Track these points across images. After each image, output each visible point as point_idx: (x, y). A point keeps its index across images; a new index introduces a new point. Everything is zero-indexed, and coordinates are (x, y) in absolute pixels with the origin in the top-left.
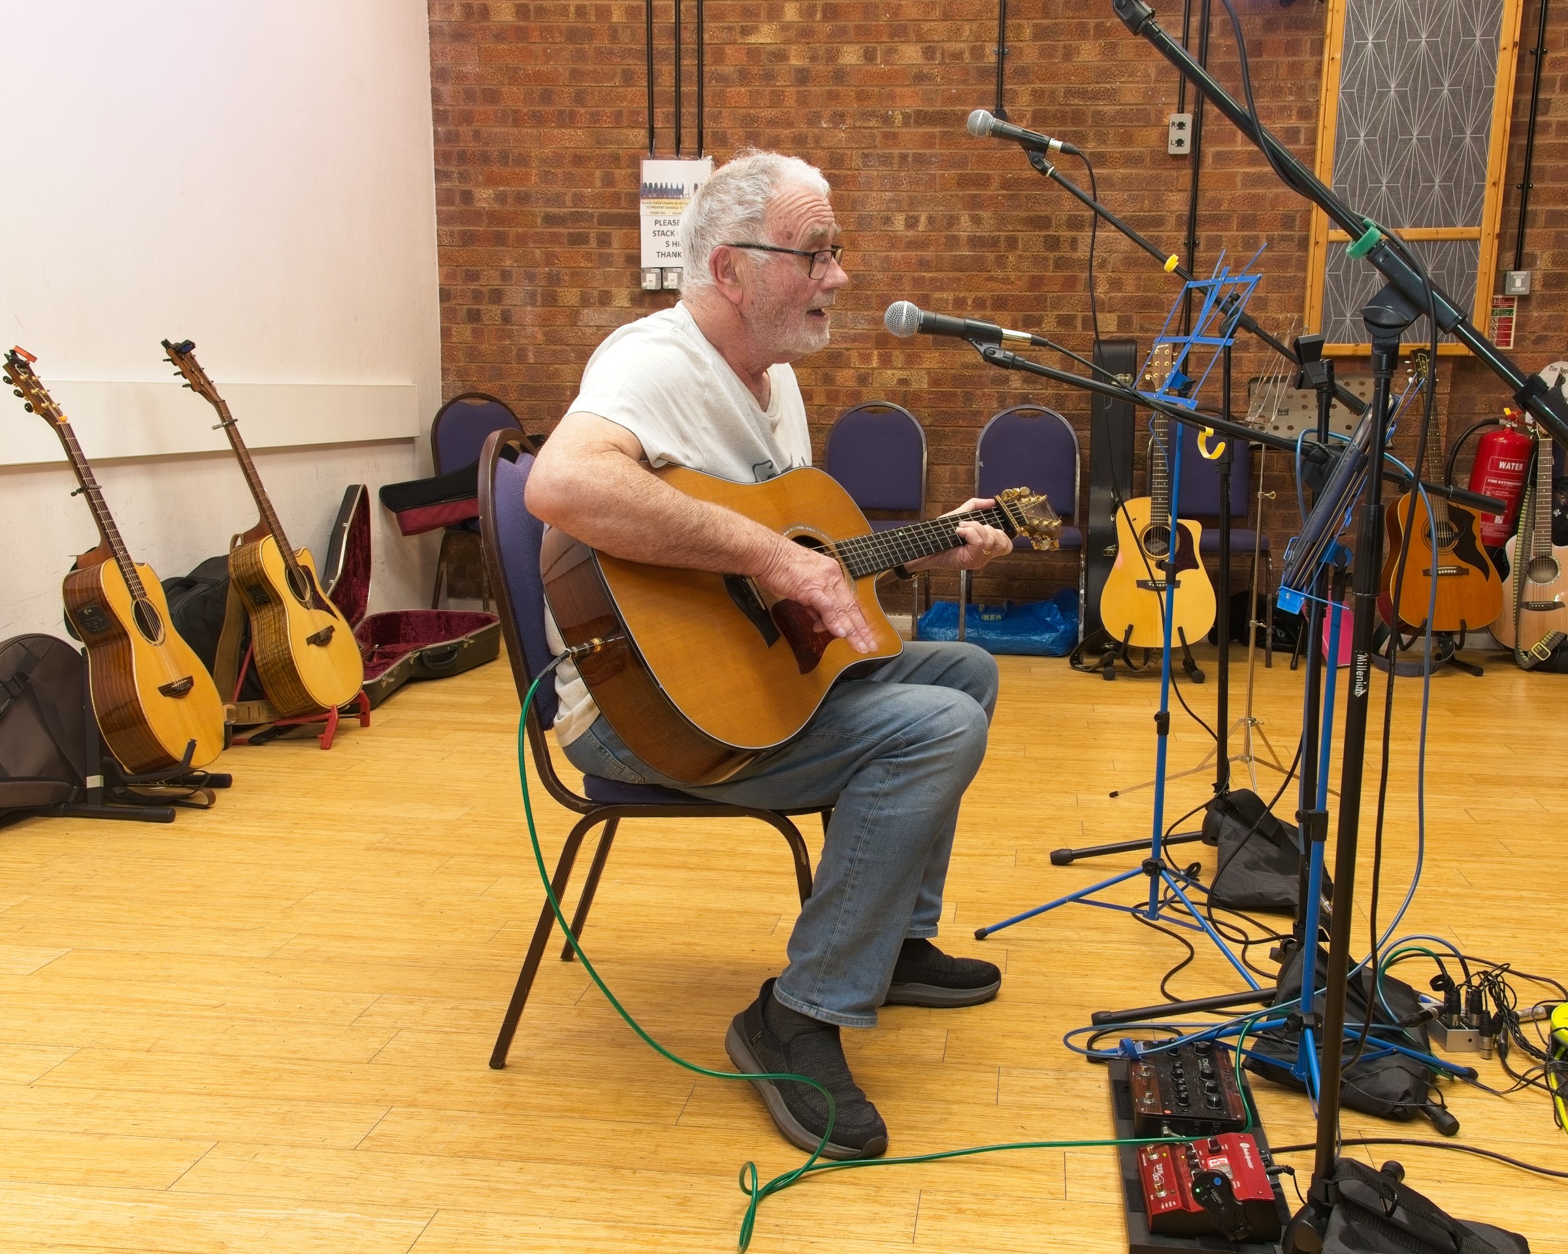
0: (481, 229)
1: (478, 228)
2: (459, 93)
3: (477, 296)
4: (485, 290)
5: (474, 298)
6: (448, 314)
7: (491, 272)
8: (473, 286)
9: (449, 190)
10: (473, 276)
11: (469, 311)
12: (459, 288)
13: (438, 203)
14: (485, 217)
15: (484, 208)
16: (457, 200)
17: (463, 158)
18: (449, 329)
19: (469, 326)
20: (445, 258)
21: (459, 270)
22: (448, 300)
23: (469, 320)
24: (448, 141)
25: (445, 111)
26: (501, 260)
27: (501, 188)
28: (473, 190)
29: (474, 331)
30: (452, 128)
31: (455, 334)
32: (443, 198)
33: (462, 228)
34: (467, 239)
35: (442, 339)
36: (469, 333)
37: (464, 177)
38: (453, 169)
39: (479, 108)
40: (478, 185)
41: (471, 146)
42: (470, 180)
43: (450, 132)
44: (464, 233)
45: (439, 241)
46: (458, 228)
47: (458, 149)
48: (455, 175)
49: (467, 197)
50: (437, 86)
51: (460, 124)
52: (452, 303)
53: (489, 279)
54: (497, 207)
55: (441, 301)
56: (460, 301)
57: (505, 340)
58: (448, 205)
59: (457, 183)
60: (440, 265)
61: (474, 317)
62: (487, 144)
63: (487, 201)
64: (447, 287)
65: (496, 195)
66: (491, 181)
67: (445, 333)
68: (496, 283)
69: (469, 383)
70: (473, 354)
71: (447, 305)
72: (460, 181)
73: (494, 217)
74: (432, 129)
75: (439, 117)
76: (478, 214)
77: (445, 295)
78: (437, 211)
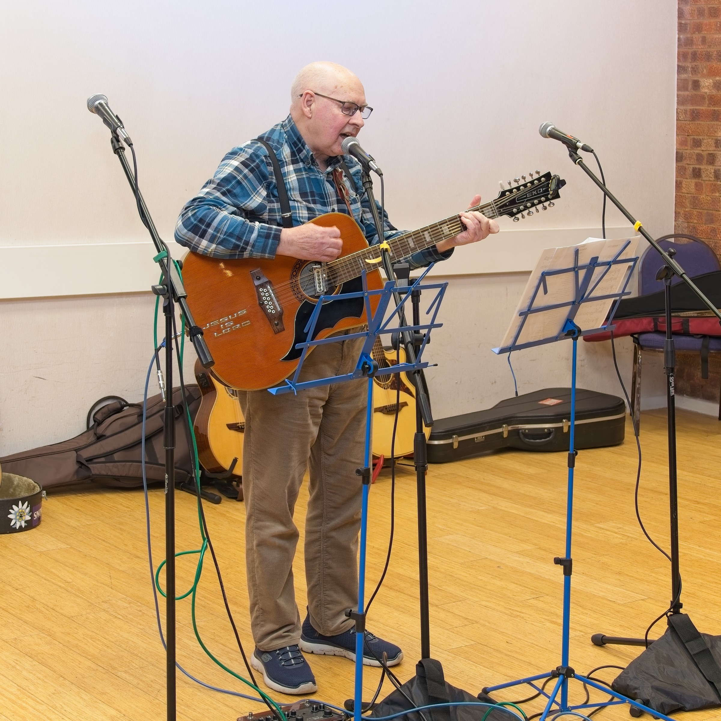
0: (704, 108)
1: (701, 108)
2: (694, 11)
3: (699, 158)
4: (705, 154)
5: (697, 160)
6: (680, 171)
7: (709, 140)
8: (697, 151)
9: (685, 80)
10: (697, 143)
11: (694, 169)
12: (688, 151)
13: (679, 89)
14: (706, 100)
15: (706, 93)
16: (690, 86)
17: (695, 56)
18: (681, 183)
19: (694, 181)
20: (680, 129)
21: (689, 139)
22: (681, 161)
23: (694, 176)
24: (686, 45)
25: (686, 24)
26: (715, 132)
27: (717, 78)
28: (700, 79)
29: (696, 185)
30: (689, 35)
31: (684, 186)
32: (682, 86)
33: (692, 108)
34: (695, 116)
35: (676, 189)
36: (693, 186)
37: (695, 70)
38: (688, 64)
39: (706, 21)
40: (703, 76)
41: (700, 48)
42: (699, 72)
43: (687, 39)
44: (693, 111)
45: (677, 116)
46: (689, 107)
47: (692, 50)
48: (690, 69)
49: (696, 85)
50: (681, 6)
51: (694, 33)
52: (684, 163)
53: (708, 146)
54: (714, 92)
55: (677, 161)
56: (688, 162)
57: (715, 192)
58: (684, 91)
59: (690, 75)
60: (677, 135)
61: (697, 174)
62: (710, 46)
63: (708, 88)
64: (681, 151)
65: (714, 83)
66: (712, 73)
67: (678, 185)
68: (712, 149)
69: (692, 224)
70: (695, 202)
71: (680, 164)
72: (692, 74)
73: (713, 100)
74: (677, 36)
75: (682, 28)
76: (703, 97)
77: (679, 157)
78: (678, 96)
